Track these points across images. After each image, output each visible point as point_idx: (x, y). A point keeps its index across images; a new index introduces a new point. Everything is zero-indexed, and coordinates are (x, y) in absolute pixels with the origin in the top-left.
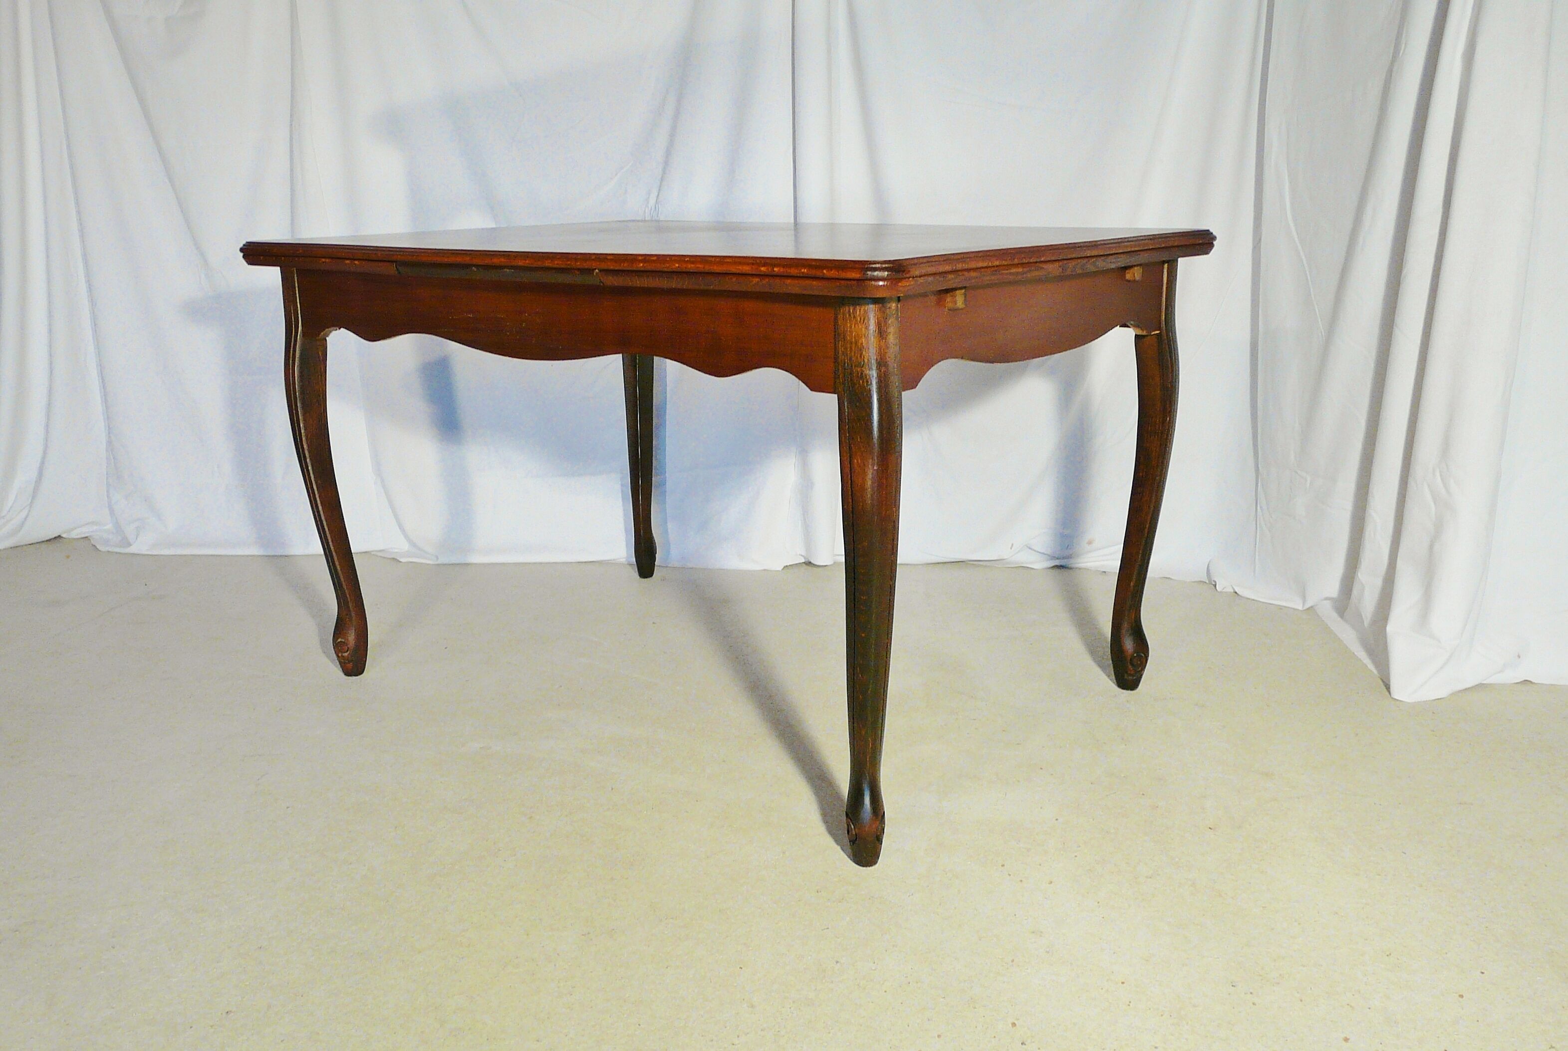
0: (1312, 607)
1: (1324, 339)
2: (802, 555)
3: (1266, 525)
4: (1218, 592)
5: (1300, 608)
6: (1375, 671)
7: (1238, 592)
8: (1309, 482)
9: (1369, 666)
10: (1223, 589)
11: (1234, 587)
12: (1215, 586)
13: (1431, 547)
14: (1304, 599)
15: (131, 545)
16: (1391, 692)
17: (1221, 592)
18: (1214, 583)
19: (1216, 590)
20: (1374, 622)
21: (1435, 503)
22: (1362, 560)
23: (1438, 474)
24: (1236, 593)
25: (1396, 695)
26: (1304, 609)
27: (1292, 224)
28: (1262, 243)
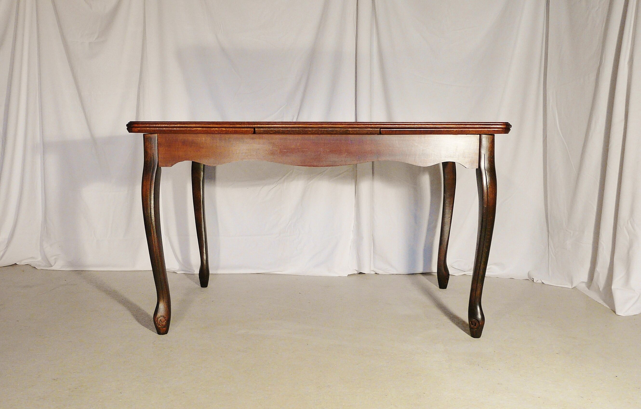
0: (575, 287)
1: (576, 175)
2: (356, 270)
3: (553, 254)
4: (535, 283)
5: (570, 287)
6: (608, 307)
7: (544, 283)
8: (572, 234)
9: (605, 305)
10: (537, 281)
11: (542, 280)
12: (533, 281)
13: (628, 253)
14: (572, 283)
15: (52, 266)
16: (616, 313)
17: (536, 283)
18: (532, 279)
19: (534, 282)
20: (605, 288)
21: (629, 234)
22: (598, 262)
23: (629, 223)
24: (543, 283)
25: (618, 313)
26: (573, 287)
27: (560, 131)
28: (547, 139)
